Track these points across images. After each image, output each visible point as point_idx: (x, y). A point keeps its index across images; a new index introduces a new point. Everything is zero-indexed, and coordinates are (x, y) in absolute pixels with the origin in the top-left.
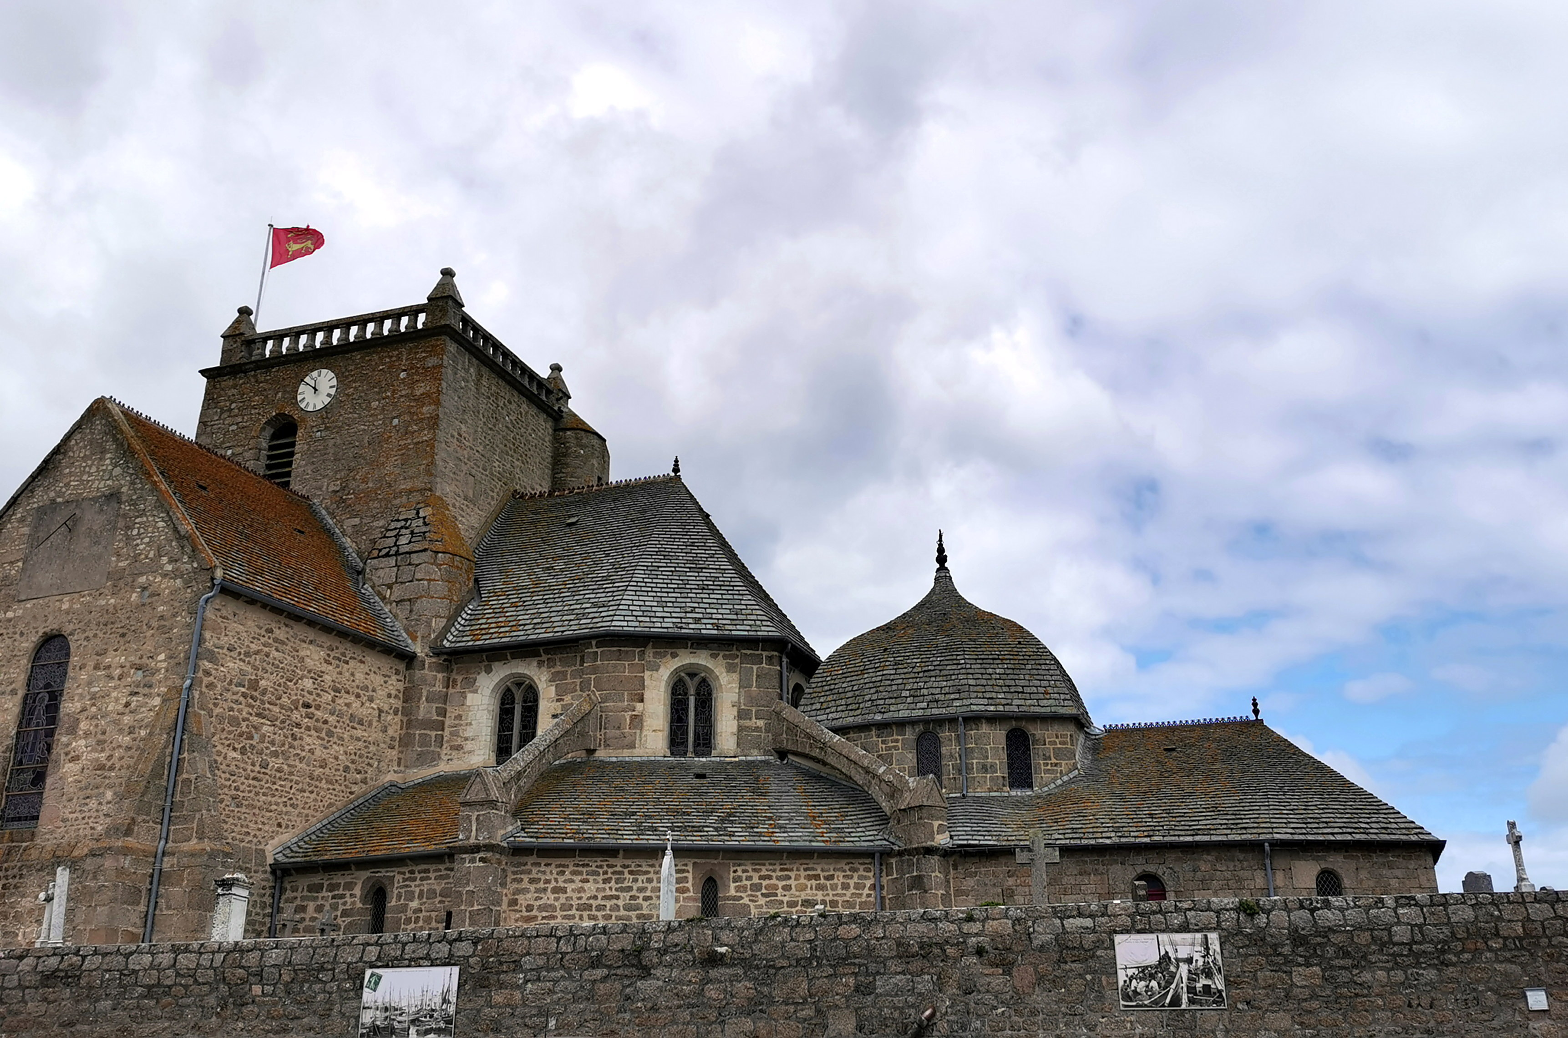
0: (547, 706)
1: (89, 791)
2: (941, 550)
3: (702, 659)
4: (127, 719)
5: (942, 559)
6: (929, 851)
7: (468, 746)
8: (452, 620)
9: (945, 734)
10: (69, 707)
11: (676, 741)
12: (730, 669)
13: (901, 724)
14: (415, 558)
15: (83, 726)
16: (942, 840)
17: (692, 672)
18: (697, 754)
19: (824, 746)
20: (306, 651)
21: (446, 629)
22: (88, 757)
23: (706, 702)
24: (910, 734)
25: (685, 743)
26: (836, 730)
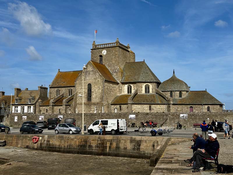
0: (133, 88)
1: (96, 98)
2: (174, 71)
3: (148, 84)
4: (98, 92)
5: (174, 72)
6: (171, 104)
7: (125, 92)
8: (122, 79)
9: (173, 92)
10: (92, 91)
11: (146, 92)
12: (151, 85)
13: (169, 91)
14: (118, 73)
15: (94, 92)
16: (172, 103)
17: (147, 85)
18: (148, 93)
19: (161, 93)
20: (111, 84)
21: (122, 80)
22: (95, 95)
23: (149, 88)
24: (170, 92)
25: (147, 92)
26: (162, 92)
